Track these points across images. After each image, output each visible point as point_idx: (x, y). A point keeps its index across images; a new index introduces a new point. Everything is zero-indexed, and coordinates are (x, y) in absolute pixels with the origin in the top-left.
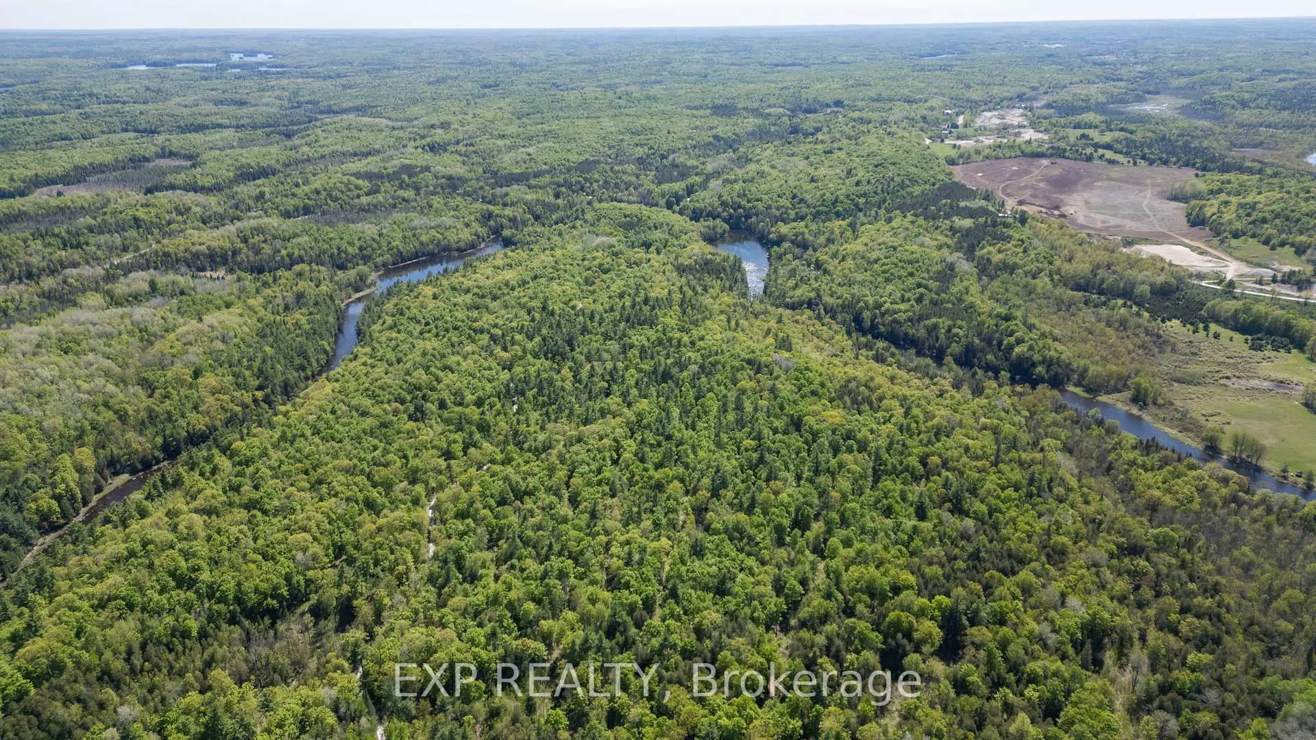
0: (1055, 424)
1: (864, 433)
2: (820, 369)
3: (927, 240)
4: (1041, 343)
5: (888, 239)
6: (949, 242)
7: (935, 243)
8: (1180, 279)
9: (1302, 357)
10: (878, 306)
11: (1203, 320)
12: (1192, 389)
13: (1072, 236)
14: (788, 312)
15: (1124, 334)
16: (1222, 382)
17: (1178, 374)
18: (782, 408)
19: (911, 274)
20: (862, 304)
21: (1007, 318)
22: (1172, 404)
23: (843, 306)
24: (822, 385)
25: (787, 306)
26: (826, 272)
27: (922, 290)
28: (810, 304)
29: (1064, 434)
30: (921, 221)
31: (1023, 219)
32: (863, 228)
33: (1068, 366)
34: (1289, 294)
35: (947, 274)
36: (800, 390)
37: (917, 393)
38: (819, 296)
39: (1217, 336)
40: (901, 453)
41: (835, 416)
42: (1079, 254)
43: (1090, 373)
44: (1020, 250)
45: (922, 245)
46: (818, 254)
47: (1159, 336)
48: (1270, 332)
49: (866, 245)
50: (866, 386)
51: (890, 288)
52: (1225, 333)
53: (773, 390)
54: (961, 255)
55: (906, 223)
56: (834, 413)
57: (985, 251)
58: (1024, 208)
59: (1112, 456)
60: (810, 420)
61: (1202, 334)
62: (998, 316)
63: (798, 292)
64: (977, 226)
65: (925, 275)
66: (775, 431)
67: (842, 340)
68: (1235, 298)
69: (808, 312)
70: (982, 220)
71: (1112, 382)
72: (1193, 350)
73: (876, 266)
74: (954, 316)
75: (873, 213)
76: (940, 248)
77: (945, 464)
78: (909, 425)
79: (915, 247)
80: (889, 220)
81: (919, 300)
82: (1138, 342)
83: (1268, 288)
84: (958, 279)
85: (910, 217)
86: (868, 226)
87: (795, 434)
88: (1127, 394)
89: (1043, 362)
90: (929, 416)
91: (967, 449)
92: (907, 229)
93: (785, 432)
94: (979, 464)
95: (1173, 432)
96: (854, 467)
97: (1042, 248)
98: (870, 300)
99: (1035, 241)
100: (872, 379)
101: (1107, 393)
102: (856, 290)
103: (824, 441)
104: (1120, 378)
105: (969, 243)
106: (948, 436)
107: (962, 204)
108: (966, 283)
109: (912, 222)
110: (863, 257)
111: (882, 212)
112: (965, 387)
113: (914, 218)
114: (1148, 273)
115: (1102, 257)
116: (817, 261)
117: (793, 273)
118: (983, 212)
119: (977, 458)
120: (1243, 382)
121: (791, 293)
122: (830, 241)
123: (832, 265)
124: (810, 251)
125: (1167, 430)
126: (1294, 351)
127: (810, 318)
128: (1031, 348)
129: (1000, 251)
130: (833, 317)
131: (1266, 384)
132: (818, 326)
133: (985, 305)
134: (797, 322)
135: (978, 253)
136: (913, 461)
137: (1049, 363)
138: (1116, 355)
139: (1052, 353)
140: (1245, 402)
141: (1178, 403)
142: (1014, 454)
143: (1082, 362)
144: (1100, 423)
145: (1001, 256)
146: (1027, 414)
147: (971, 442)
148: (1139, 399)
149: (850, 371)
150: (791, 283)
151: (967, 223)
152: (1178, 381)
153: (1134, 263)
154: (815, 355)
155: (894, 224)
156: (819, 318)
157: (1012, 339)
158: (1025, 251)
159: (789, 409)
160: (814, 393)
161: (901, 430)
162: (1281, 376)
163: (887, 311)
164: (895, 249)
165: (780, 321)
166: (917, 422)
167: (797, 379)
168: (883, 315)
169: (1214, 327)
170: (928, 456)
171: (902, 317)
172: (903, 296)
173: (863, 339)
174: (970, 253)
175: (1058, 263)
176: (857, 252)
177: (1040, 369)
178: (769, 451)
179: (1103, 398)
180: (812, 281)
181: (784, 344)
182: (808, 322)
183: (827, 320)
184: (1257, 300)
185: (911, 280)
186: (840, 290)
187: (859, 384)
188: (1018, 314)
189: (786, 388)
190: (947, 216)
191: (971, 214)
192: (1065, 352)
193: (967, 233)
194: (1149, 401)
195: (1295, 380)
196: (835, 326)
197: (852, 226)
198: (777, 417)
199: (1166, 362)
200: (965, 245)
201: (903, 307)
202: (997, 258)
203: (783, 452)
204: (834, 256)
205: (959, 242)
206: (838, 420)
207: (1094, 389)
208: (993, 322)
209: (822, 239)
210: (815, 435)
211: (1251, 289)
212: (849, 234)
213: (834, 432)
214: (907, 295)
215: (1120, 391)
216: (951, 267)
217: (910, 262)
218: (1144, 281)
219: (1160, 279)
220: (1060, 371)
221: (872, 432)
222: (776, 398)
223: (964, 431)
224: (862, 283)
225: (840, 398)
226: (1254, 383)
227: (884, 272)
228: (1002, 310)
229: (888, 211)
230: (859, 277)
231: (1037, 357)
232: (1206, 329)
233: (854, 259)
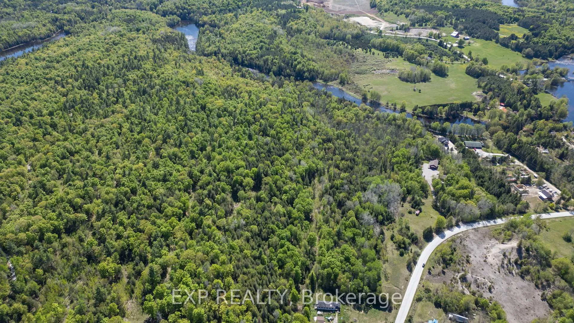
0: (309, 96)
1: (231, 108)
2: (215, 82)
3: (266, 21)
4: (307, 63)
5: (249, 21)
6: (276, 20)
7: (270, 22)
8: (363, 31)
9: (402, 59)
10: (244, 52)
11: (370, 48)
12: (362, 76)
13: (325, 15)
14: (205, 57)
15: (340, 56)
16: (372, 72)
17: (357, 70)
18: (197, 101)
19: (258, 37)
20: (237, 52)
21: (295, 53)
22: (353, 83)
23: (230, 53)
24: (216, 90)
25: (205, 55)
26: (223, 38)
27: (262, 44)
28: (216, 54)
29: (311, 100)
30: (265, 12)
31: (307, 8)
32: (240, 17)
33: (317, 71)
34: (401, 34)
35: (273, 36)
36: (206, 92)
37: (256, 89)
38: (219, 49)
39: (373, 54)
40: (245, 115)
41: (220, 102)
42: (326, 23)
43: (325, 74)
44: (304, 23)
45: (264, 23)
46: (220, 30)
47: (353, 56)
48: (392, 50)
49: (241, 24)
50: (235, 88)
51: (249, 43)
52: (376, 52)
53: (193, 94)
54: (279, 26)
55: (258, 14)
56: (220, 101)
57: (290, 24)
58: (308, 4)
59: (327, 107)
60: (209, 105)
61: (369, 53)
62: (291, 53)
63: (210, 48)
64: (287, 13)
65: (264, 37)
66: (193, 111)
67: (228, 69)
68: (382, 37)
69: (214, 57)
70: (289, 10)
71: (334, 76)
72: (365, 60)
73: (244, 34)
74: (274, 54)
75: (245, 9)
76: (272, 24)
77: (262, 117)
78: (249, 103)
79: (261, 24)
80: (251, 12)
81: (261, 48)
82: (345, 59)
83: (394, 32)
84: (277, 38)
85: (260, 10)
86: (242, 15)
87: (202, 112)
88: (338, 81)
89: (308, 71)
90: (258, 98)
91: (271, 110)
92: (258, 16)
93: (198, 111)
94: (275, 115)
95: (352, 94)
96: (225, 123)
97: (312, 21)
98: (241, 50)
99: (310, 19)
100: (237, 85)
101: (332, 81)
102: (235, 45)
103: (214, 114)
104: (336, 75)
105: (284, 21)
106: (265, 106)
107: (282, 3)
108: (281, 39)
109: (261, 13)
110: (239, 30)
111: (249, 8)
112: (276, 85)
113: (261, 11)
114: (351, 30)
115: (335, 23)
116: (220, 33)
117: (208, 39)
118: (291, 6)
119: (275, 113)
120: (380, 71)
121: (207, 49)
122: (226, 23)
123: (226, 34)
124: (217, 29)
125: (350, 93)
126: (399, 57)
127: (215, 60)
128: (303, 65)
129: (296, 24)
130: (225, 59)
131: (388, 71)
132: (218, 63)
133: (287, 48)
134: (209, 62)
135: (288, 25)
136: (249, 118)
137: (309, 71)
138: (336, 65)
139: (311, 67)
140: (380, 79)
141: (355, 82)
142: (289, 110)
143: (322, 69)
144: (325, 94)
145: (296, 26)
146: (299, 93)
147: (272, 107)
148: (342, 83)
149: (229, 82)
150: (207, 44)
151: (284, 12)
152: (357, 73)
153: (346, 26)
154: (214, 77)
155: (253, 14)
156: (219, 60)
157: (296, 62)
158: (306, 23)
159: (201, 102)
160: (212, 94)
161: (246, 105)
162: (393, 67)
163: (248, 54)
164: (252, 25)
165: (200, 62)
166: (252, 101)
167: (205, 88)
168: (246, 56)
169: (373, 50)
170: (255, 114)
171: (254, 56)
172: (254, 47)
173: (237, 68)
174: (284, 26)
175: (318, 27)
176: (237, 28)
177: (306, 74)
178: (190, 120)
179: (330, 83)
180: (217, 43)
181: (200, 73)
182: (214, 62)
183: (222, 60)
184: (388, 37)
185: (258, 40)
186: (228, 46)
187: (232, 88)
188: (299, 51)
189: (199, 92)
190: (276, 9)
191: (285, 7)
192: (316, 66)
193: (284, 16)
194: (346, 82)
195: (398, 68)
196: (225, 63)
197: (236, 16)
198: (194, 105)
199: (354, 66)
200: (282, 22)
201: (254, 52)
202: (295, 27)
203: (196, 120)
204: (227, 30)
205: (280, 21)
206: (221, 104)
207: (326, 80)
208: (289, 56)
209: (222, 23)
210: (211, 111)
211: (388, 33)
212: (234, 19)
213: (219, 109)
214: (256, 46)
215: (336, 80)
216: (275, 32)
217: (259, 31)
218: (349, 32)
219: (355, 32)
220: (314, 74)
221: (235, 107)
222: (195, 97)
223: (271, 103)
224: (238, 42)
225: (223, 94)
226: (384, 71)
227: (247, 37)
228: (293, 50)
229: (252, 8)
230: (237, 39)
231: (305, 69)
232: (370, 51)
233: (236, 31)
